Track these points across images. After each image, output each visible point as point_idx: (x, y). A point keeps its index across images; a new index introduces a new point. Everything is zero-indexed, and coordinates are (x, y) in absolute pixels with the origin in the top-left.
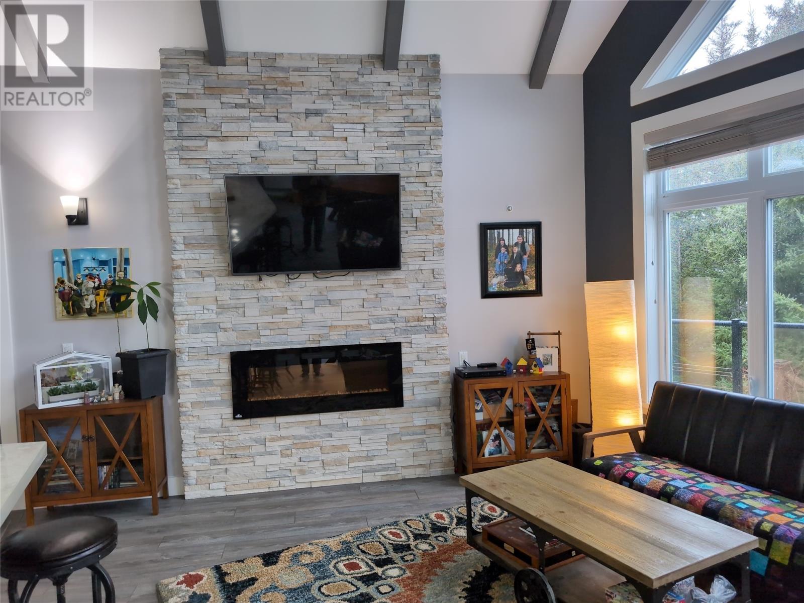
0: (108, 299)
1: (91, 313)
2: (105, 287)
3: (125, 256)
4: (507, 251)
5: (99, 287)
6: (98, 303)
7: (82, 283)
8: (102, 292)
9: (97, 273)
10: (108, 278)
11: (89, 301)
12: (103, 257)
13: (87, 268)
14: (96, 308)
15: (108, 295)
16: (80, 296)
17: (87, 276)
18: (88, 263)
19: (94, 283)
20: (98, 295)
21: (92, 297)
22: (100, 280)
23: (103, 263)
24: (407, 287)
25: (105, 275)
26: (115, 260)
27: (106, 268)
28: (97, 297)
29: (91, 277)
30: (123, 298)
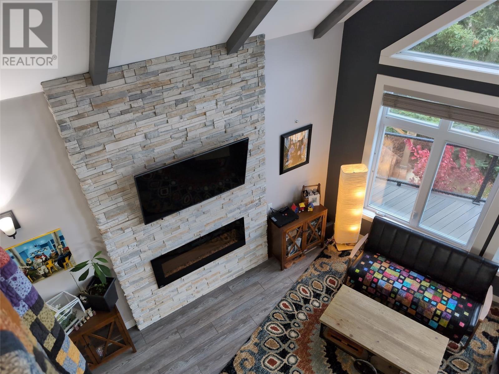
0: (56, 264)
1: (46, 275)
2: (51, 257)
3: (59, 235)
4: (294, 146)
5: (46, 260)
6: (50, 268)
7: (32, 262)
8: (50, 262)
9: (42, 253)
10: (51, 252)
11: (42, 270)
12: (42, 242)
13: (33, 253)
14: (49, 271)
15: (55, 261)
16: (35, 270)
17: (34, 257)
18: (32, 250)
19: (42, 259)
20: (48, 264)
21: (43, 267)
22: (45, 256)
23: (43, 246)
25: (48, 252)
26: (52, 241)
27: (47, 247)
28: (47, 266)
29: (38, 257)
30: (67, 259)
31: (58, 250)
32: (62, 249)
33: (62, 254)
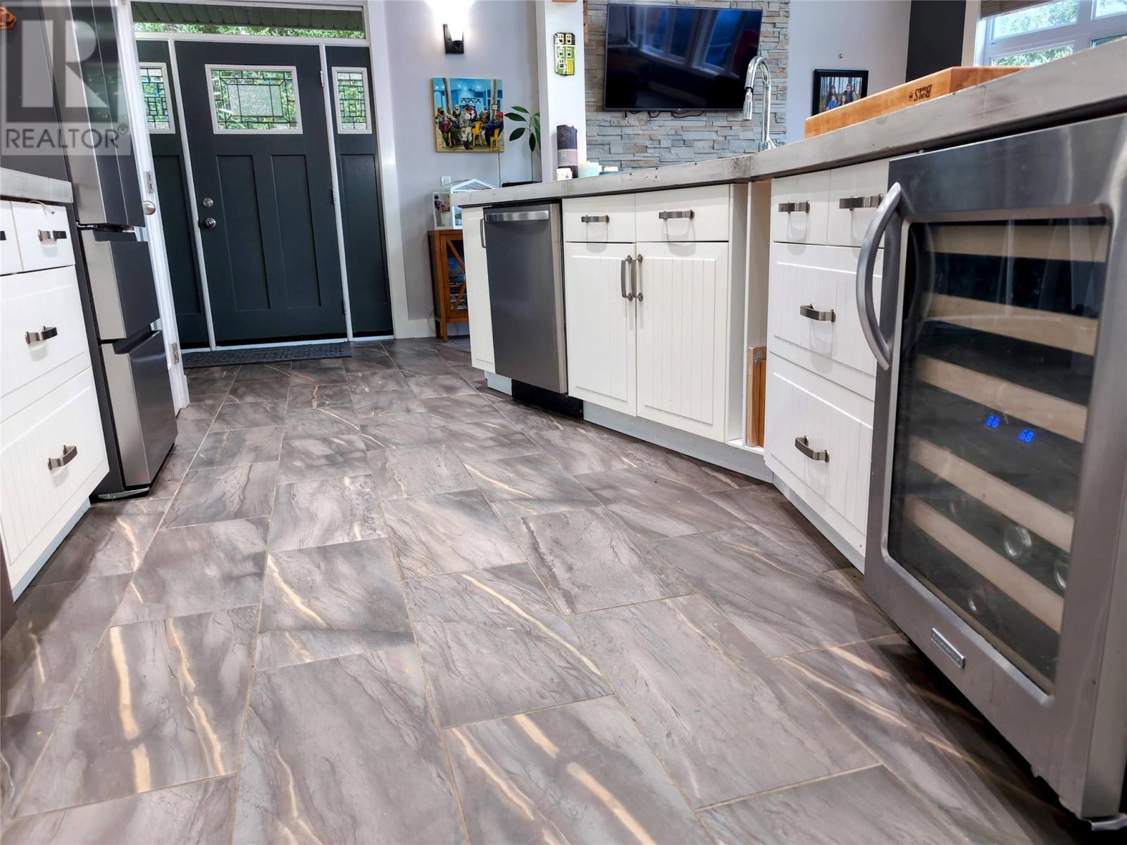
0: (484, 132)
1: (468, 145)
2: (481, 119)
3: (498, 88)
4: (837, 99)
6: (474, 136)
7: (460, 114)
8: (477, 125)
9: (473, 105)
10: (484, 111)
11: (466, 134)
12: (478, 88)
13: (464, 99)
14: (472, 140)
15: (483, 128)
16: (458, 127)
17: (464, 107)
18: (465, 94)
19: (471, 114)
20: (474, 127)
21: (468, 130)
22: (475, 112)
23: (479, 95)
24: (753, 130)
25: (480, 107)
26: (489, 92)
27: (481, 99)
28: (473, 129)
29: (467, 108)
30: (497, 131)
31: (491, 111)
32: (496, 113)
33: (493, 122)
